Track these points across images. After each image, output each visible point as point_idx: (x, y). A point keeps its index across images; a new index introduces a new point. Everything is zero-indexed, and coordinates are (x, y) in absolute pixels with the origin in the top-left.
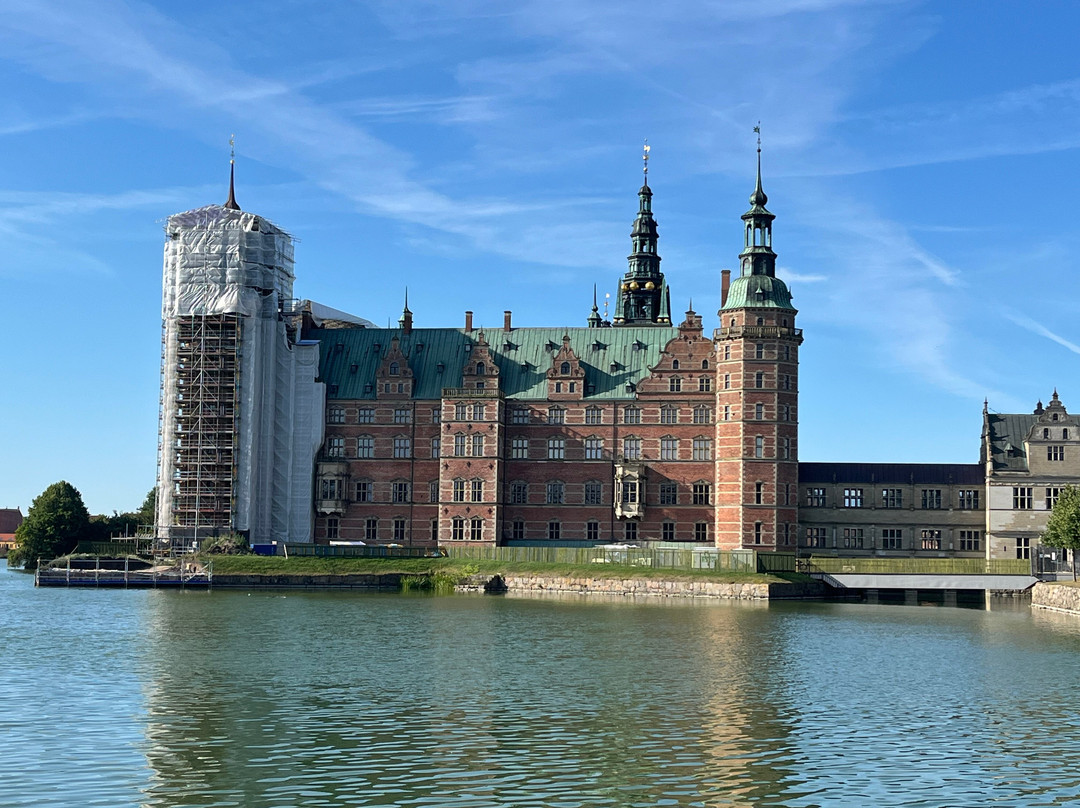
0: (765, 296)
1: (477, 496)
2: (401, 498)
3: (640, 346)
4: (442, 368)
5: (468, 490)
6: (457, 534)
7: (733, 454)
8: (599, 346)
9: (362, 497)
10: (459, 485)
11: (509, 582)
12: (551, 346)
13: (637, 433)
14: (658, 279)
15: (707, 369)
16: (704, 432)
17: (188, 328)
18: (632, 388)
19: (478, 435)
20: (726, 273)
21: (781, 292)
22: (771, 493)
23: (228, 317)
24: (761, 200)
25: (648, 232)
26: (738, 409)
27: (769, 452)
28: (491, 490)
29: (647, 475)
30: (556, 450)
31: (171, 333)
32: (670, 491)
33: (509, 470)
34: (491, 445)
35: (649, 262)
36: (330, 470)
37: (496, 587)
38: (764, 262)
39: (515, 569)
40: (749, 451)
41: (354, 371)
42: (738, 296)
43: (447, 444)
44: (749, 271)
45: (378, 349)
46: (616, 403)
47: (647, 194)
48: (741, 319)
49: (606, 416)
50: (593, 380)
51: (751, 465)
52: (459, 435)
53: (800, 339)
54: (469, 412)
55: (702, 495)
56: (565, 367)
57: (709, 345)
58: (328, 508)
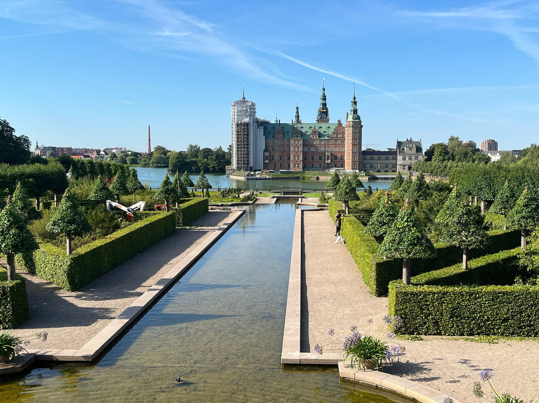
0: (356, 119)
1: (298, 159)
2: (281, 159)
3: (329, 127)
4: (288, 132)
5: (296, 158)
6: (295, 167)
7: (350, 150)
8: (320, 127)
9: (273, 159)
10: (295, 157)
11: (320, 178)
12: (310, 127)
13: (329, 146)
14: (327, 109)
15: (344, 133)
16: (343, 146)
17: (238, 125)
18: (328, 137)
19: (298, 147)
20: (347, 113)
21: (359, 118)
22: (357, 158)
23: (247, 123)
24: (355, 98)
25: (324, 98)
26: (351, 141)
27: (357, 150)
28: (301, 158)
29: (331, 154)
30: (313, 149)
31: (234, 126)
32: (336, 157)
33: (304, 153)
34: (301, 149)
35: (324, 105)
36: (267, 154)
37: (318, 178)
38: (355, 111)
39: (320, 175)
40: (353, 150)
41: (269, 132)
42: (350, 118)
43: (292, 149)
44: (352, 113)
45: (274, 128)
46: (325, 140)
47: (324, 89)
48: (351, 124)
49: (323, 142)
50: (320, 135)
51: (353, 153)
52: (295, 147)
53: (362, 126)
54: (296, 142)
55: (342, 158)
56: (315, 132)
57: (344, 128)
58: (267, 162)
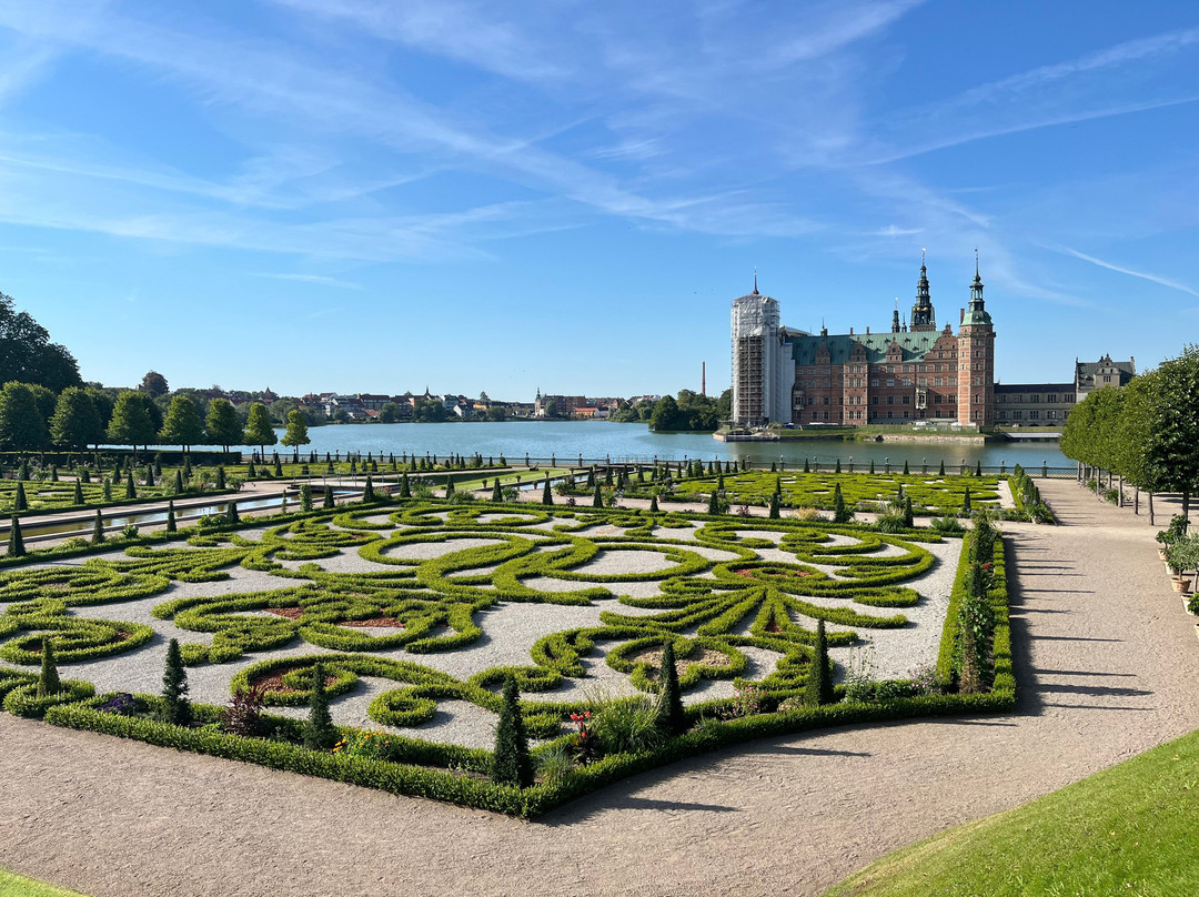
0: (980, 319)
1: (859, 402)
2: (826, 403)
3: (925, 339)
4: (841, 352)
5: (855, 400)
6: (851, 417)
7: (966, 383)
8: (907, 340)
9: (810, 403)
10: (851, 398)
11: (884, 437)
12: (887, 341)
13: (925, 375)
14: (930, 306)
15: (954, 349)
16: (953, 373)
17: (742, 342)
18: (922, 357)
19: (859, 379)
20: (963, 310)
21: (987, 317)
22: (982, 399)
23: (759, 337)
24: (978, 279)
25: (925, 285)
26: (968, 365)
27: (981, 382)
28: (864, 400)
29: (929, 392)
30: (890, 383)
31: (736, 344)
32: (938, 398)
33: (871, 391)
34: (864, 382)
35: (925, 299)
36: (798, 393)
37: (880, 439)
38: (979, 305)
39: (886, 433)
40: (973, 382)
41: (805, 354)
42: (968, 320)
43: (846, 382)
44: (973, 309)
45: (814, 345)
46: (915, 364)
47: (924, 269)
48: (969, 330)
49: (911, 369)
50: (906, 355)
51: (973, 388)
52: (851, 379)
53: (994, 335)
54: (855, 370)
55: (953, 400)
56: (894, 350)
57: (955, 339)
58: (798, 408)
